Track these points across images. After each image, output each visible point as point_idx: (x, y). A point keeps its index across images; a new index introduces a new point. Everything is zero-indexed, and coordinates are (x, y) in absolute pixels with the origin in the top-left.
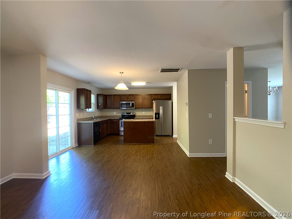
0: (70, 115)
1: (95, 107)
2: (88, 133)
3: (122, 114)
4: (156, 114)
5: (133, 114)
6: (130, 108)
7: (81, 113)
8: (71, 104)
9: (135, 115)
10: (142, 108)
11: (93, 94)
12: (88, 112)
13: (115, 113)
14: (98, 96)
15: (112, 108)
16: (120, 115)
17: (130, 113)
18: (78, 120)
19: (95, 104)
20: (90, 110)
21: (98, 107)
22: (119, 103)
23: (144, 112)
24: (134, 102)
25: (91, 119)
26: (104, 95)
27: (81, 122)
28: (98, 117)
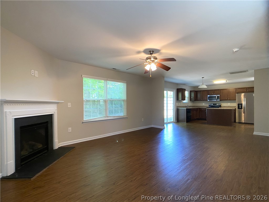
0: (173, 104)
1: (189, 100)
2: (183, 115)
3: (209, 105)
4: (238, 105)
5: (219, 105)
6: (216, 100)
7: (179, 103)
8: (174, 98)
9: (221, 105)
10: (227, 100)
11: (187, 91)
12: (183, 103)
13: (204, 104)
14: (191, 92)
15: (201, 100)
16: (208, 105)
17: (216, 104)
18: (177, 107)
19: (188, 97)
20: (184, 101)
21: (191, 99)
22: (207, 96)
23: (229, 104)
24: (219, 95)
25: (186, 107)
26: (195, 91)
27: (179, 108)
28: (191, 106)
